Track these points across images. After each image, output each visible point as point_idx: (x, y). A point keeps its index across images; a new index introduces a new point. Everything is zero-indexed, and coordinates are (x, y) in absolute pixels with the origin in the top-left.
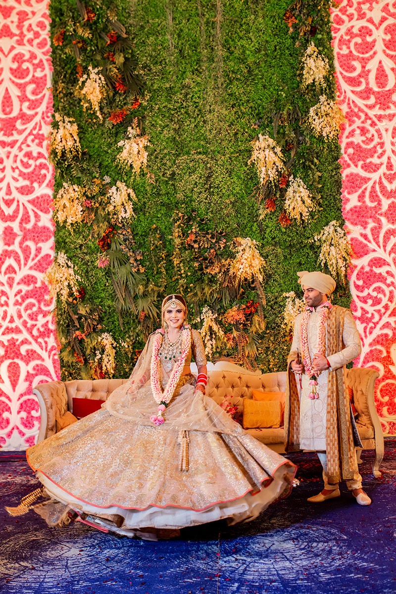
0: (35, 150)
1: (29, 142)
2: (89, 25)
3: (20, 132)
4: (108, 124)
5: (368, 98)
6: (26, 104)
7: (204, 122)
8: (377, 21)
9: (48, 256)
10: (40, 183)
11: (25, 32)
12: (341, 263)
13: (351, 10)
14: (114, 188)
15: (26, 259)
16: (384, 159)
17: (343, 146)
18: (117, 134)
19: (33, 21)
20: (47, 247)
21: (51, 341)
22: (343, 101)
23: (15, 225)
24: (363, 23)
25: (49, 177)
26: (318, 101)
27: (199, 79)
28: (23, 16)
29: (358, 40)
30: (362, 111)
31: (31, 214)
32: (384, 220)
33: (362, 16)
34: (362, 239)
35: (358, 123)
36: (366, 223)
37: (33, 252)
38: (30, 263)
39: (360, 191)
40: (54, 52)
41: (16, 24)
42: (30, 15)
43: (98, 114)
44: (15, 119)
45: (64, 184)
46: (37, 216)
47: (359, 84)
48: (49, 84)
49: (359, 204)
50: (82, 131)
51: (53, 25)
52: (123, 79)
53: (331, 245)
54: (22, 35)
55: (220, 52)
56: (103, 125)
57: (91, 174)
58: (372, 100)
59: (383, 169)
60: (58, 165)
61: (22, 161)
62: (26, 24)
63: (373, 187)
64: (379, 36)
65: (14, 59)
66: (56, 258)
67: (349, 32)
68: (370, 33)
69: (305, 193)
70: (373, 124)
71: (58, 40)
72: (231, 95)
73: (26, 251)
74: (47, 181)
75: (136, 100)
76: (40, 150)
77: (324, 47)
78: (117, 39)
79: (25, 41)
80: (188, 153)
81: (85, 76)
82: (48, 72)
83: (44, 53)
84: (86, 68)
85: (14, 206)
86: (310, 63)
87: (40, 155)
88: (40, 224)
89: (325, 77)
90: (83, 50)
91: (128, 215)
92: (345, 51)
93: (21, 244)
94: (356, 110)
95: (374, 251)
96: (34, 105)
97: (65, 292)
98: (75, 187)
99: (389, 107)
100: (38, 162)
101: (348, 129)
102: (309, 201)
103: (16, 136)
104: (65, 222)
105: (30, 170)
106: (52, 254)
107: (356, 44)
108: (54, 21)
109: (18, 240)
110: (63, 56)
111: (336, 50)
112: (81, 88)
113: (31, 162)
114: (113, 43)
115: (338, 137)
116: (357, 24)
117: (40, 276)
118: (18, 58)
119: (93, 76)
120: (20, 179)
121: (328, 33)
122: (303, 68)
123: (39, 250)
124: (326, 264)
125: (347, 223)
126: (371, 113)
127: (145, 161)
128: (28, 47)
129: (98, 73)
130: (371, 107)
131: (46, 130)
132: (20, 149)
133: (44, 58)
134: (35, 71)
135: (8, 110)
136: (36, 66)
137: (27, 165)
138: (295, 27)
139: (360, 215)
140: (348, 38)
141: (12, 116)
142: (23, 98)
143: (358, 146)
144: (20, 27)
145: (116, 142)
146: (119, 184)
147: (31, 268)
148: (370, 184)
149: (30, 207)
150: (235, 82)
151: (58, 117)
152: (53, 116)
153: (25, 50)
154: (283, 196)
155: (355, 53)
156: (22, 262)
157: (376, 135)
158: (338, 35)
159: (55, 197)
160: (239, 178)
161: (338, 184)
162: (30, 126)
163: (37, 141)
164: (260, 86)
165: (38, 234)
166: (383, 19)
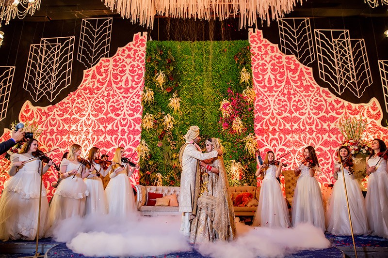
0: (136, 100)
1: (134, 97)
2: (161, 55)
3: (131, 93)
4: (165, 92)
5: (265, 88)
6: (134, 83)
7: (202, 93)
8: (268, 61)
9: (138, 141)
10: (137, 113)
11: (136, 57)
12: (253, 149)
13: (258, 57)
14: (166, 116)
15: (129, 142)
16: (271, 111)
17: (255, 105)
18: (168, 96)
19: (140, 53)
20: (138, 138)
21: (137, 175)
22: (256, 89)
23: (126, 128)
24: (263, 62)
25: (141, 110)
26: (246, 88)
27: (201, 78)
28: (136, 51)
29: (261, 67)
30: (262, 93)
31: (132, 124)
32: (270, 134)
33: (263, 59)
34: (261, 141)
35: (261, 97)
36: (264, 135)
37: (132, 139)
38: (131, 143)
39: (261, 123)
40: (146, 65)
41: (133, 54)
42: (139, 51)
43: (162, 88)
44: (129, 88)
45: (147, 114)
46: (135, 125)
47: (261, 83)
48: (144, 76)
49: (261, 127)
50: (155, 94)
51: (147, 55)
52: (172, 76)
53: (250, 142)
54: (135, 58)
55: (211, 69)
56: (163, 92)
57: (157, 110)
58: (266, 89)
59: (270, 115)
60: (145, 106)
61: (131, 104)
62: (137, 54)
63: (266, 122)
64: (269, 66)
65: (131, 66)
66: (141, 142)
67: (258, 64)
68: (266, 65)
69: (240, 122)
70: (267, 98)
71: (148, 60)
72: (213, 84)
73: (129, 139)
74: (140, 112)
75: (177, 84)
76: (138, 100)
77: (249, 69)
78: (171, 61)
79: (136, 60)
80: (195, 105)
81: (158, 74)
82: (144, 71)
83: (142, 65)
84: (158, 71)
85: (126, 121)
86: (243, 74)
87: (138, 102)
88: (136, 128)
89: (249, 80)
90: (158, 64)
91: (171, 127)
92: (256, 71)
93: (127, 136)
94: (260, 92)
95: (266, 146)
96: (137, 83)
97: (144, 155)
98: (151, 115)
99: (272, 92)
100: (137, 105)
101: (257, 99)
102: (242, 125)
103: (129, 95)
104: (146, 128)
105: (134, 107)
106: (140, 140)
107: (260, 69)
108: (147, 53)
109: (126, 134)
110: (150, 66)
111: (253, 70)
112: (156, 78)
113: (134, 104)
114: (169, 63)
115: (254, 101)
116: (261, 62)
117: (134, 149)
118: (133, 66)
119: (161, 74)
120: (129, 111)
121: (250, 64)
122: (240, 76)
123: (134, 138)
124: (247, 150)
125: (256, 134)
126: (266, 94)
127: (179, 106)
128: (137, 62)
129: (163, 73)
130: (266, 92)
131: (141, 93)
132: (130, 99)
133: (142, 67)
134: (139, 71)
135: (127, 85)
136: (139, 69)
137: (132, 106)
138: (238, 61)
139: (262, 132)
140: (257, 66)
141: (128, 87)
142: (133, 81)
143: (261, 106)
144: (134, 55)
145: (168, 99)
146: (168, 114)
147: (131, 145)
148: (265, 120)
149: (132, 121)
150: (215, 80)
151: (146, 88)
152: (144, 88)
153: (135, 63)
154: (232, 122)
155: (260, 72)
156: (127, 143)
157: (267, 102)
158: (254, 65)
159: (143, 118)
160: (215, 115)
161: (253, 119)
162: (135, 91)
163: (137, 97)
164: (224, 81)
165: (135, 132)
166: (270, 61)
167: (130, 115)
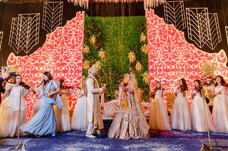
0: (79, 52)
1: (78, 51)
2: (93, 26)
3: (76, 48)
4: (96, 48)
5: (155, 45)
6: (78, 42)
7: (118, 48)
8: (157, 29)
9: (80, 76)
10: (80, 60)
11: (78, 26)
12: (148, 81)
13: (151, 26)
14: (97, 62)
15: (75, 77)
16: (158, 58)
17: (149, 55)
18: (98, 50)
19: (80, 24)
20: (80, 74)
22: (149, 45)
23: (73, 69)
24: (154, 29)
25: (82, 59)
26: (144, 45)
27: (117, 39)
28: (78, 23)
29: (153, 32)
30: (153, 48)
31: (77, 67)
32: (158, 72)
33: (154, 27)
34: (153, 76)
35: (152, 50)
36: (154, 72)
39: (153, 65)
40: (84, 31)
41: (76, 24)
42: (80, 23)
43: (94, 45)
44: (75, 45)
45: (85, 60)
47: (153, 42)
48: (83, 38)
49: (152, 68)
50: (90, 49)
51: (85, 26)
52: (100, 38)
53: (146, 77)
54: (77, 27)
55: (122, 33)
56: (95, 48)
57: (92, 58)
58: (156, 46)
59: (158, 60)
60: (84, 56)
61: (76, 55)
62: (79, 25)
63: (155, 64)
64: (157, 32)
65: (75, 32)
66: (82, 77)
67: (151, 30)
68: (155, 31)
69: (140, 65)
70: (156, 51)
71: (86, 28)
72: (124, 43)
73: (75, 75)
74: (81, 60)
75: (103, 43)
76: (80, 52)
77: (145, 33)
78: (99, 29)
79: (78, 28)
80: (114, 55)
81: (92, 37)
82: (83, 35)
83: (82, 31)
84: (92, 35)
85: (73, 65)
86: (142, 37)
87: (80, 54)
88: (79, 69)
89: (145, 40)
90: (91, 31)
92: (150, 35)
93: (74, 73)
94: (152, 47)
95: (155, 79)
96: (79, 42)
98: (88, 61)
99: (159, 47)
100: (79, 55)
101: (150, 52)
102: (141, 67)
103: (75, 49)
104: (85, 69)
105: (78, 57)
107: (152, 33)
108: (85, 24)
110: (87, 32)
111: (148, 34)
112: (90, 39)
113: (78, 55)
114: (98, 30)
115: (148, 53)
116: (153, 29)
117: (78, 81)
118: (76, 32)
119: (93, 37)
120: (75, 59)
121: (146, 31)
122: (140, 38)
123: (78, 75)
124: (144, 81)
125: (149, 72)
126: (155, 48)
127: (104, 56)
128: (79, 30)
129: (94, 36)
131: (82, 48)
132: (75, 52)
133: (82, 32)
134: (80, 35)
135: (73, 43)
136: (80, 34)
137: (77, 56)
138: (139, 29)
139: (152, 71)
140: (151, 32)
141: (74, 45)
142: (77, 41)
143: (152, 55)
144: (77, 25)
145: (98, 52)
147: (76, 79)
149: (77, 65)
150: (125, 40)
151: (85, 45)
152: (84, 45)
153: (78, 30)
154: (135, 65)
155: (152, 35)
157: (156, 53)
158: (148, 31)
159: (83, 63)
160: (125, 61)
161: (148, 63)
162: (78, 47)
163: (79, 50)
164: (131, 41)
165: (78, 71)
166: (158, 28)
167: (75, 61)
